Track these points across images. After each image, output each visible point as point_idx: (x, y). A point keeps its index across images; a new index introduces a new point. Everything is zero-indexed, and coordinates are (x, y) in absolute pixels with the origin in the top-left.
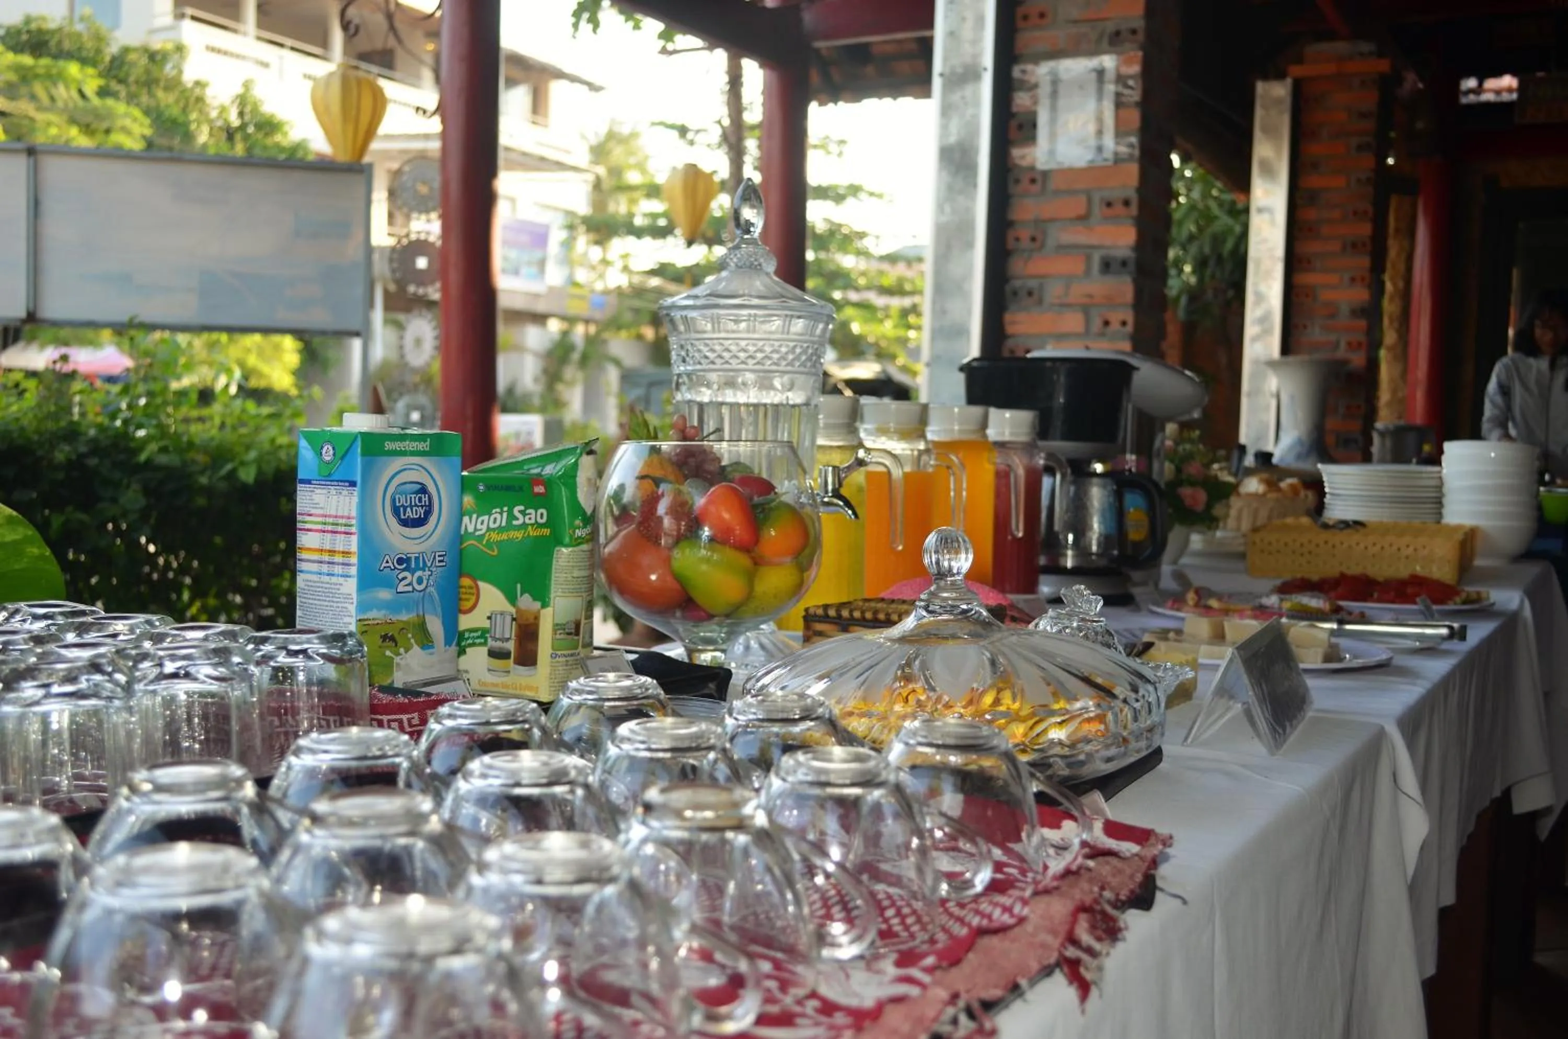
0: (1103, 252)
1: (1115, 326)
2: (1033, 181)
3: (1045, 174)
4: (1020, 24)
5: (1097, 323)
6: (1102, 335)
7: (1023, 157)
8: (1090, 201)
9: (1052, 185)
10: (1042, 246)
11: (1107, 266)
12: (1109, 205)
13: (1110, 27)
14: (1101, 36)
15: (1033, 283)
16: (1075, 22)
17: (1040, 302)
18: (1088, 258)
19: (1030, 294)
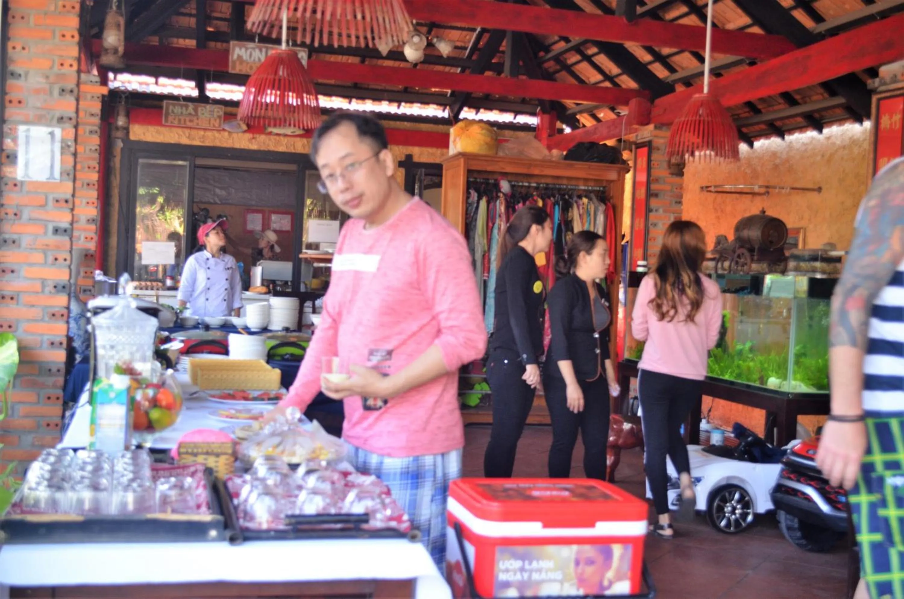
0: (55, 224)
1: (61, 260)
2: (15, 185)
3: (22, 183)
4: (7, 104)
5: (50, 259)
6: (53, 264)
7: (11, 172)
8: (47, 198)
9: (25, 188)
10: (20, 218)
11: (56, 231)
12: (57, 201)
13: (58, 114)
14: (52, 118)
15: (15, 237)
16: (38, 108)
17: (19, 246)
18: (46, 227)
19: (14, 242)
